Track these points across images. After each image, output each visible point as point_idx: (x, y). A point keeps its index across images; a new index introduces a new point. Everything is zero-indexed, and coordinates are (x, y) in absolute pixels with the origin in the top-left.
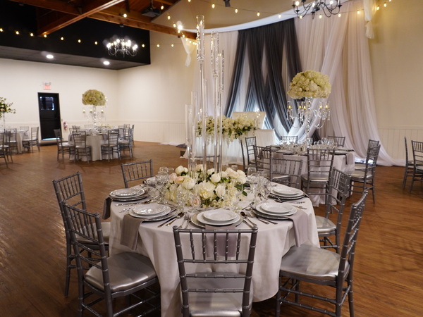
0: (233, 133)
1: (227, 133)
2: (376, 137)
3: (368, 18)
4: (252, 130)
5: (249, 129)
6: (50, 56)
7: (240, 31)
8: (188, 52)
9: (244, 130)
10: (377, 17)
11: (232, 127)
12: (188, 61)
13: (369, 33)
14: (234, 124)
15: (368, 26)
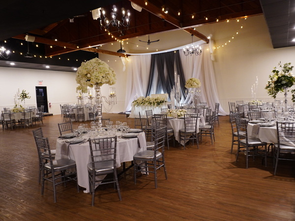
0: (156, 104)
1: (152, 104)
2: (218, 102)
3: (211, 52)
4: (164, 102)
5: (163, 102)
6: (48, 67)
7: (152, 55)
8: (124, 64)
9: (161, 102)
10: (215, 51)
11: (155, 101)
12: (124, 69)
13: (212, 58)
14: (156, 100)
15: (211, 55)
